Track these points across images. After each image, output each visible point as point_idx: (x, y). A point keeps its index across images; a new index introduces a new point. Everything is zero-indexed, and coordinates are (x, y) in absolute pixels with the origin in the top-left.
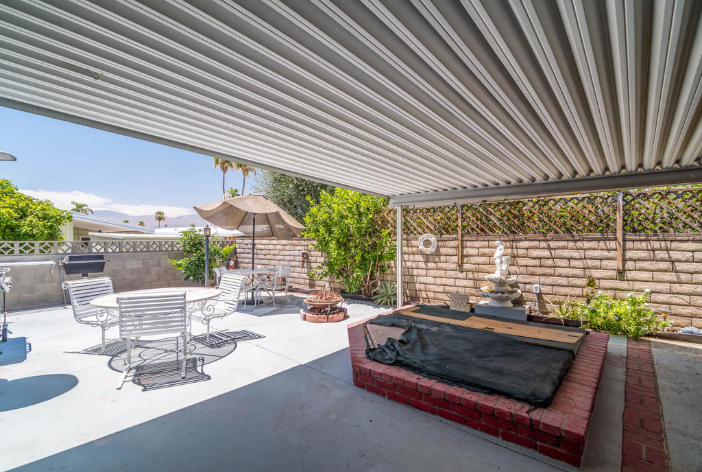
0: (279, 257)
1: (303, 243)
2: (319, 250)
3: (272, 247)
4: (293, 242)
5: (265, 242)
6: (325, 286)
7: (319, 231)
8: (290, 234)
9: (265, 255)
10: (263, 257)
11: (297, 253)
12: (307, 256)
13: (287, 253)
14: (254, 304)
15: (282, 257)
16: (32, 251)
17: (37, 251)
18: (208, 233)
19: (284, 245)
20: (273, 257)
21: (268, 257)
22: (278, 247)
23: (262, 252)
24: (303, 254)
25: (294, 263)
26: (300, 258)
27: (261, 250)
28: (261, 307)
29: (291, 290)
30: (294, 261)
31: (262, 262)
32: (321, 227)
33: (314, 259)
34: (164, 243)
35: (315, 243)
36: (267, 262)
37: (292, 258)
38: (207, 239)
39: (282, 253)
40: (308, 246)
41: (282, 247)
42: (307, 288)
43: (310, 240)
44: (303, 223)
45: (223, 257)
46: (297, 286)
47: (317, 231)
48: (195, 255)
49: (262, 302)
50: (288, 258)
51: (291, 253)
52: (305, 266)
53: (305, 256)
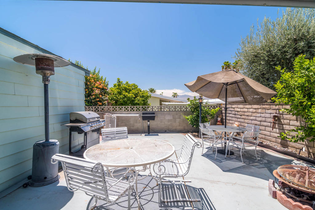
0: (252, 118)
1: (274, 107)
2: (293, 115)
3: (246, 110)
4: (264, 106)
5: (241, 106)
6: (302, 149)
7: (294, 96)
8: (261, 100)
9: (241, 115)
10: (239, 116)
11: (268, 115)
12: (279, 119)
13: (259, 115)
14: (225, 154)
15: (254, 118)
16: (134, 110)
17: (135, 110)
18: (201, 101)
19: (255, 109)
20: (247, 117)
21: (243, 117)
22: (251, 110)
23: (239, 113)
24: (275, 117)
25: (265, 124)
26: (272, 120)
27: (238, 112)
28: (231, 159)
29: (261, 145)
30: (265, 121)
31: (239, 120)
32: (297, 91)
33: (286, 121)
34: (182, 107)
35: (288, 107)
36: (243, 120)
37: (264, 119)
38: (201, 105)
39: (254, 115)
40: (279, 109)
41: (254, 111)
42: (279, 147)
43: (282, 105)
44: (274, 89)
45: (212, 115)
46: (268, 143)
47: (291, 96)
48: (195, 113)
49: (232, 153)
50: (260, 119)
51: (263, 115)
52: (277, 126)
53: (277, 119)
